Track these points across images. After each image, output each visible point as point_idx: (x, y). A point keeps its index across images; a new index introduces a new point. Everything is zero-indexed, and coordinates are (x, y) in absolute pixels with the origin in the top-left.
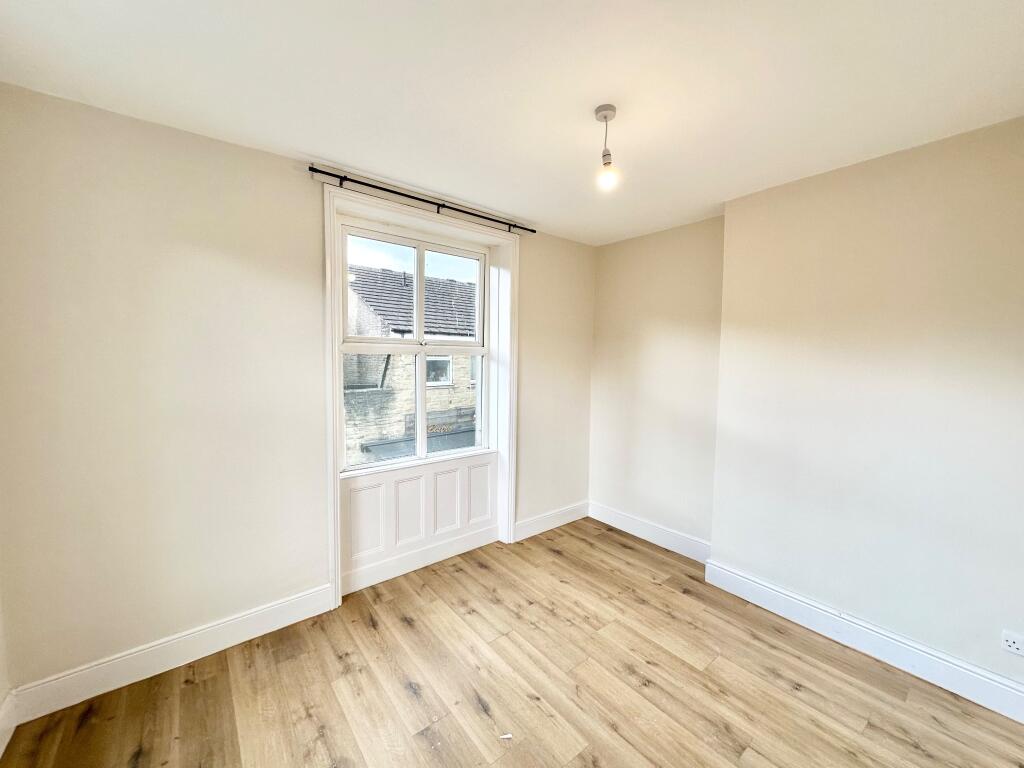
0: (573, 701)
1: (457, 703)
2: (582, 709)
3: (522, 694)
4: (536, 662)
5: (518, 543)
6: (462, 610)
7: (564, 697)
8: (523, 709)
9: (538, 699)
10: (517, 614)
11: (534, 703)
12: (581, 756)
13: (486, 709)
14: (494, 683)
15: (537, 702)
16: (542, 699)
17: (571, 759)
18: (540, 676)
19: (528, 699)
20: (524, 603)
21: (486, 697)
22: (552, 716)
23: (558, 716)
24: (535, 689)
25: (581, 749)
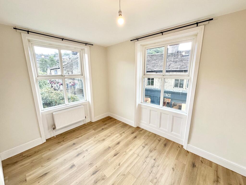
0: (120, 174)
1: (116, 150)
2: (118, 176)
3: (120, 161)
4: (131, 164)
5: (187, 151)
6: (143, 145)
7: (121, 171)
8: (116, 162)
9: (119, 165)
10: (148, 157)
11: (118, 164)
12: (105, 176)
13: (115, 155)
14: (122, 156)
15: (118, 165)
16: (119, 166)
17: (104, 173)
18: (126, 165)
19: (119, 163)
20: (154, 158)
21: (118, 155)
22: (115, 169)
23: (115, 170)
24: (122, 164)
25: (106, 176)
